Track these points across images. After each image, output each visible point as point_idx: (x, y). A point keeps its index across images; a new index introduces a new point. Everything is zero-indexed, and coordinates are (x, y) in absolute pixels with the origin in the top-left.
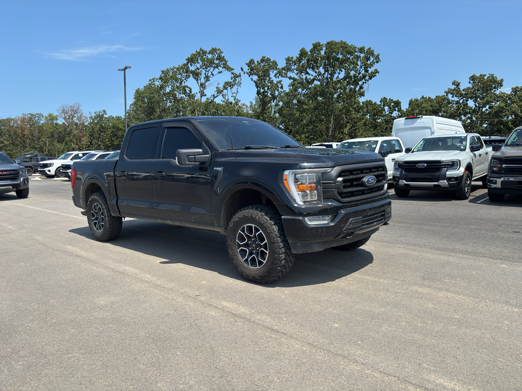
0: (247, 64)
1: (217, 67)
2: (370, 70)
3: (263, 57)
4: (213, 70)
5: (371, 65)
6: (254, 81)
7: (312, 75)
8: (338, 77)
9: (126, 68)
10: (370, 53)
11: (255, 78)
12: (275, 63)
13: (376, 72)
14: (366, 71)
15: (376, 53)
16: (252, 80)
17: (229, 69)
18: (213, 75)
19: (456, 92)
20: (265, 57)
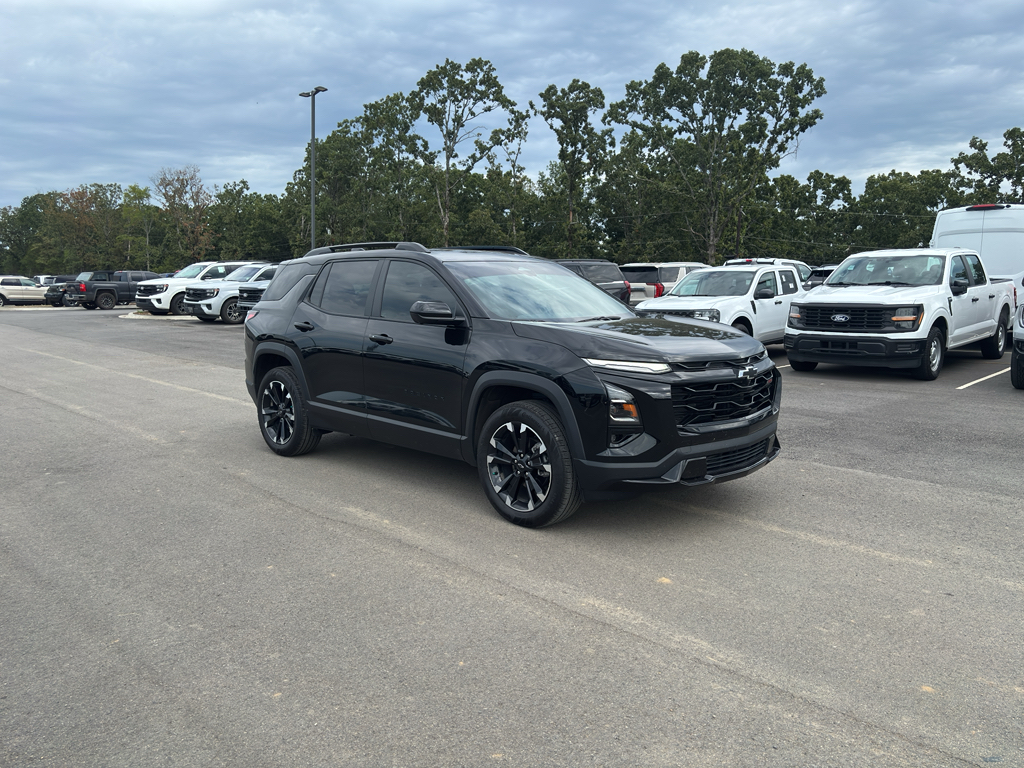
0: (541, 95)
1: (481, 99)
2: (802, 113)
3: (574, 81)
4: (474, 104)
5: (805, 102)
6: (556, 131)
7: (677, 121)
8: (732, 126)
9: (318, 90)
10: (805, 74)
11: (558, 123)
12: (599, 93)
13: (817, 114)
14: (794, 114)
15: (816, 77)
16: (551, 127)
17: (506, 103)
18: (473, 114)
19: (977, 162)
20: (578, 81)
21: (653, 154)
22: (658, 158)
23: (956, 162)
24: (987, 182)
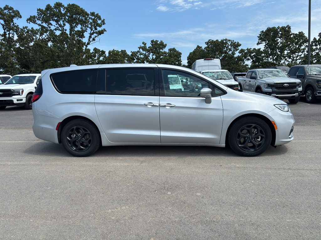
3: (6, 5)
7: (55, 26)
10: (98, 16)
13: (105, 30)
14: (96, 29)
15: (102, 18)
19: (144, 48)
20: (8, 6)
21: (41, 38)
22: (42, 39)
23: (140, 48)
24: (147, 54)
